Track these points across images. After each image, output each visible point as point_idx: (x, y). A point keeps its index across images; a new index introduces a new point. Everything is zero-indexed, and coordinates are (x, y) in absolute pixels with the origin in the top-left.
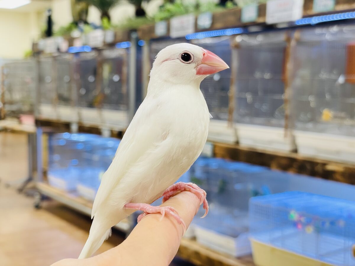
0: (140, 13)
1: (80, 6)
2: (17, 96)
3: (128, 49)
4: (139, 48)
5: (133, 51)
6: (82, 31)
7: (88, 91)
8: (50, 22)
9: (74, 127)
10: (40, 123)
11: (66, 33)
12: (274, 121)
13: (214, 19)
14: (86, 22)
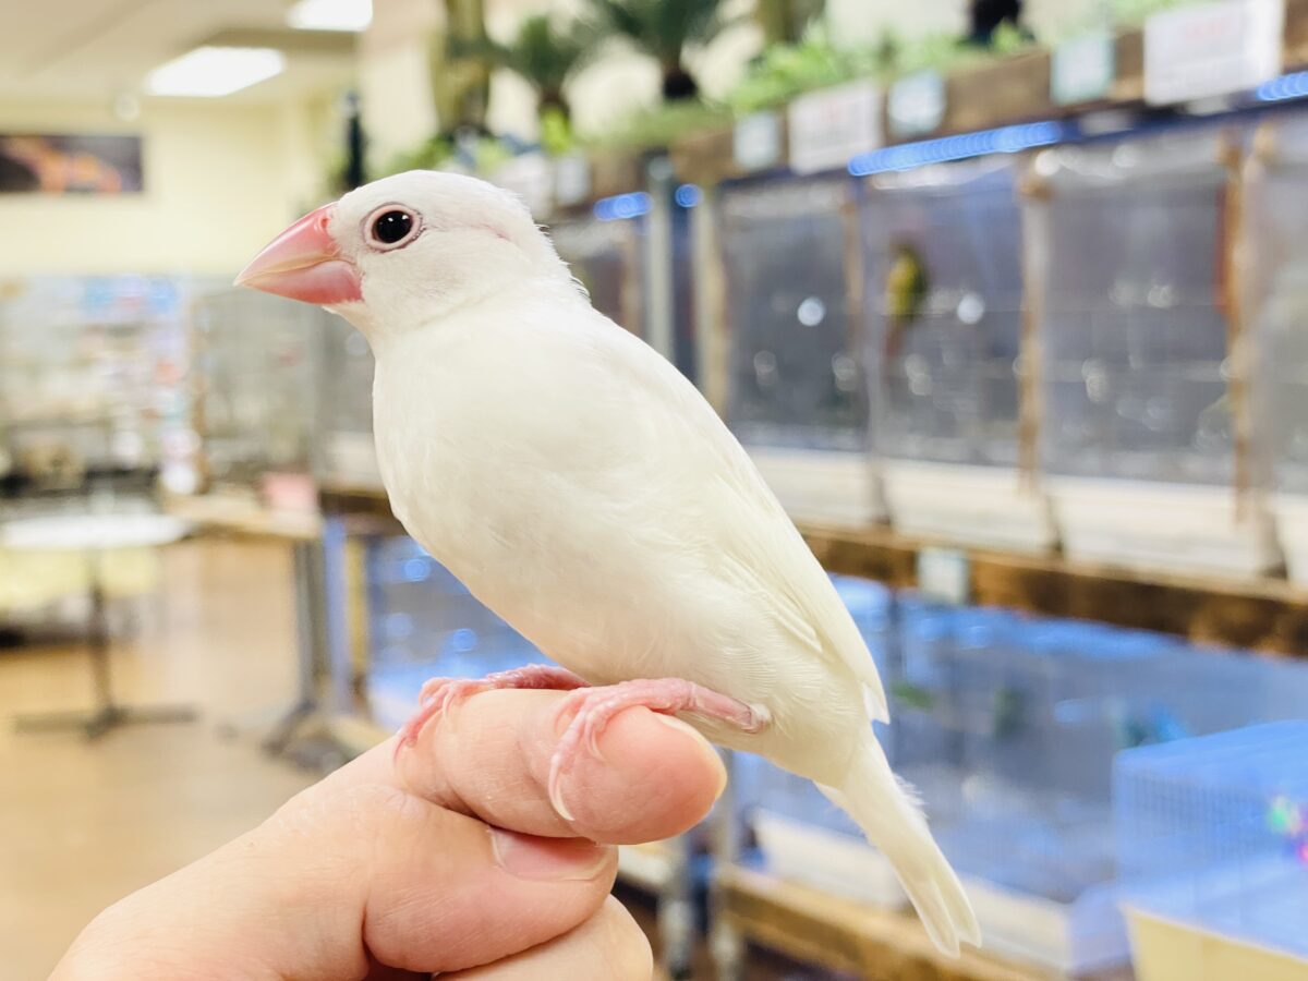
0: (679, 87)
1: (463, 75)
2: (251, 409)
3: (638, 221)
4: (680, 216)
5: (658, 229)
6: (472, 163)
8: (356, 140)
10: (337, 503)
12: (1194, 464)
13: (952, 95)
14: (484, 132)
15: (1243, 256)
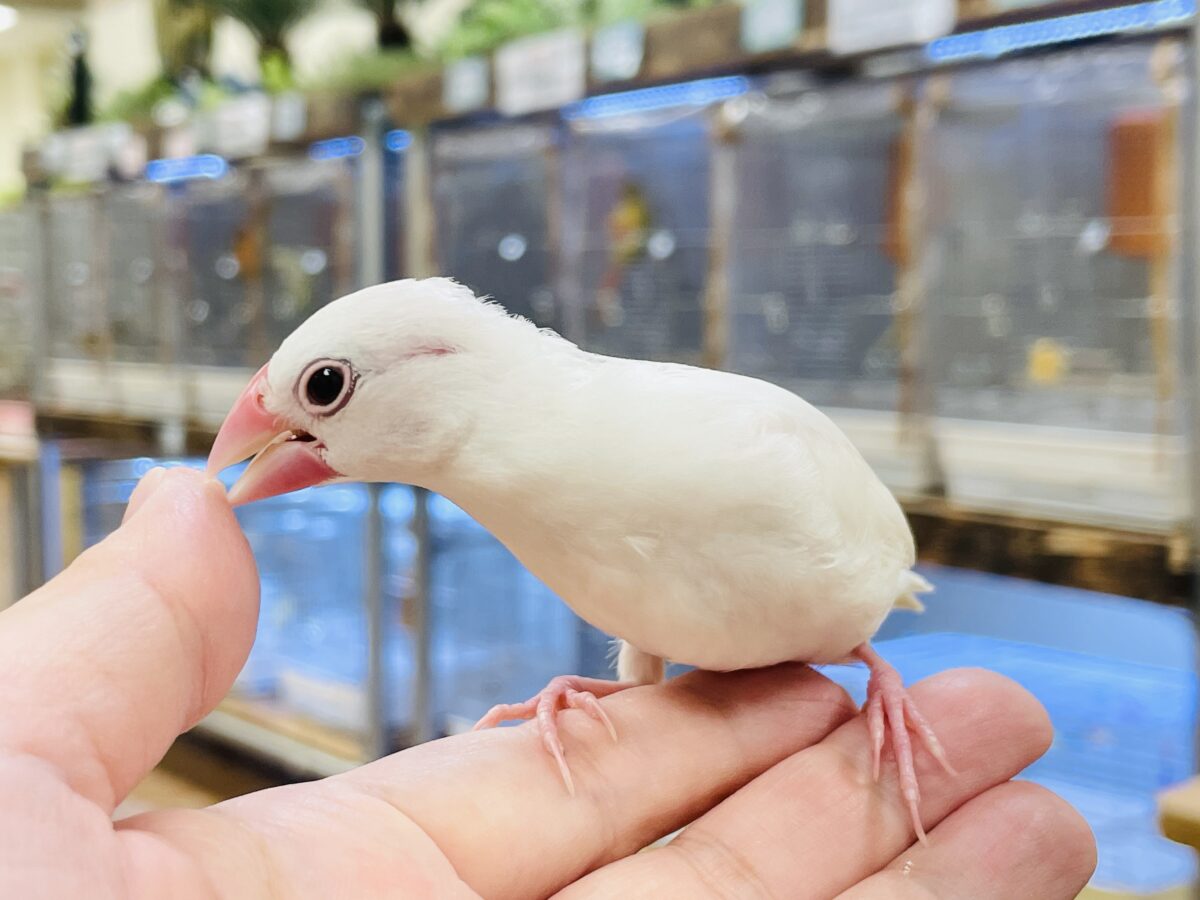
0: (394, 36)
1: (186, 22)
3: (351, 161)
4: (392, 163)
5: (371, 169)
6: (193, 103)
7: (219, 311)
8: (81, 77)
9: (173, 437)
10: (54, 426)
11: (140, 111)
12: (862, 391)
13: (650, 46)
14: (206, 74)
15: (914, 197)
